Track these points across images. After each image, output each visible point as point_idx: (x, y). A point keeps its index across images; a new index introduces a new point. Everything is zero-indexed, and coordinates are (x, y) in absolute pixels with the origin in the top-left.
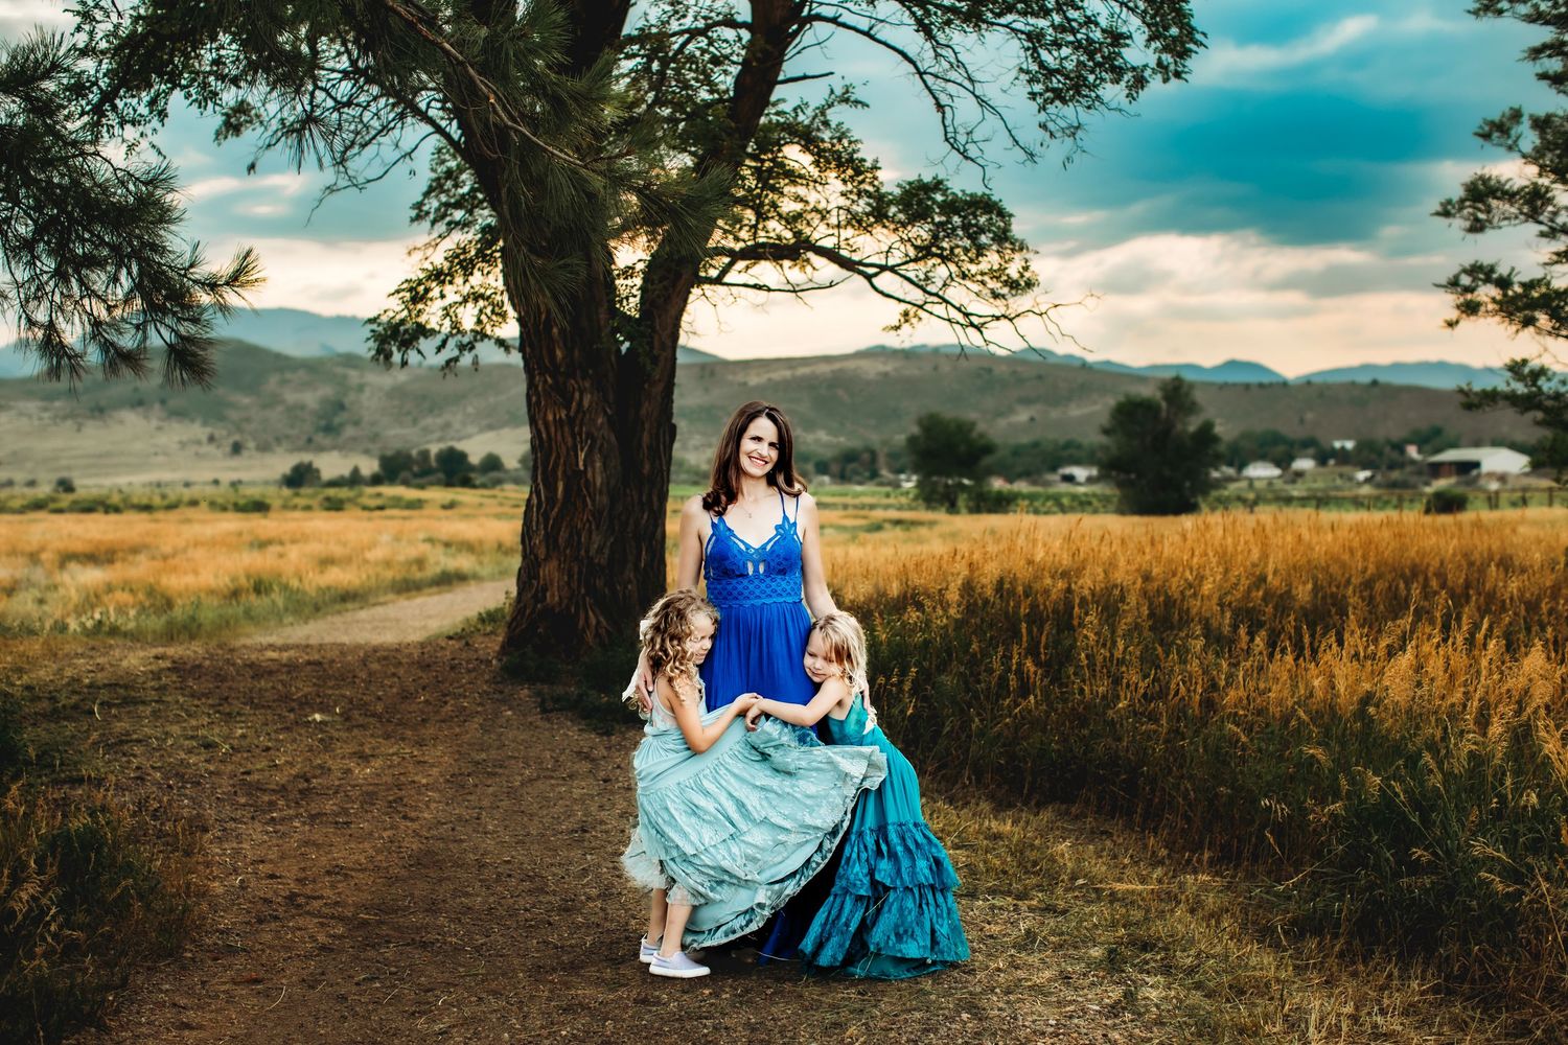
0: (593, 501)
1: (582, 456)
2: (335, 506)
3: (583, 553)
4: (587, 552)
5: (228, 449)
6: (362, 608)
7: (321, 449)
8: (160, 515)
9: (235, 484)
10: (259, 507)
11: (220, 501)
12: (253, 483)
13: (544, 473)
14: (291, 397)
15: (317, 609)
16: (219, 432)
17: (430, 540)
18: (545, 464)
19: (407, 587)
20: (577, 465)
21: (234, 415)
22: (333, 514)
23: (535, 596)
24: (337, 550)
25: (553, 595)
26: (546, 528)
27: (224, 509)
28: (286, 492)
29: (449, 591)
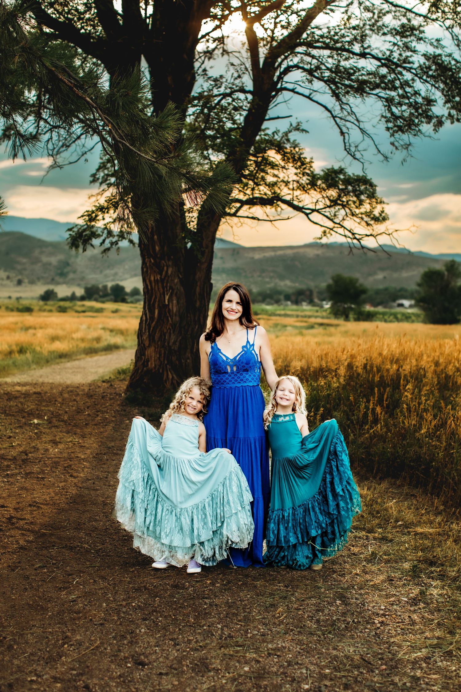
0: (172, 319)
1: (167, 298)
2: (63, 310)
3: (166, 344)
4: (168, 343)
5: (15, 283)
6: (69, 361)
7: (58, 283)
9: (18, 299)
10: (28, 310)
11: (11, 306)
12: (27, 298)
13: (149, 305)
14: (45, 259)
15: (48, 361)
16: (12, 275)
17: (104, 329)
18: (150, 301)
19: (91, 352)
20: (165, 301)
21: (19, 267)
22: (62, 314)
23: (143, 364)
24: (60, 333)
25: (152, 364)
26: (149, 332)
27: (12, 310)
28: (41, 303)
29: (110, 354)
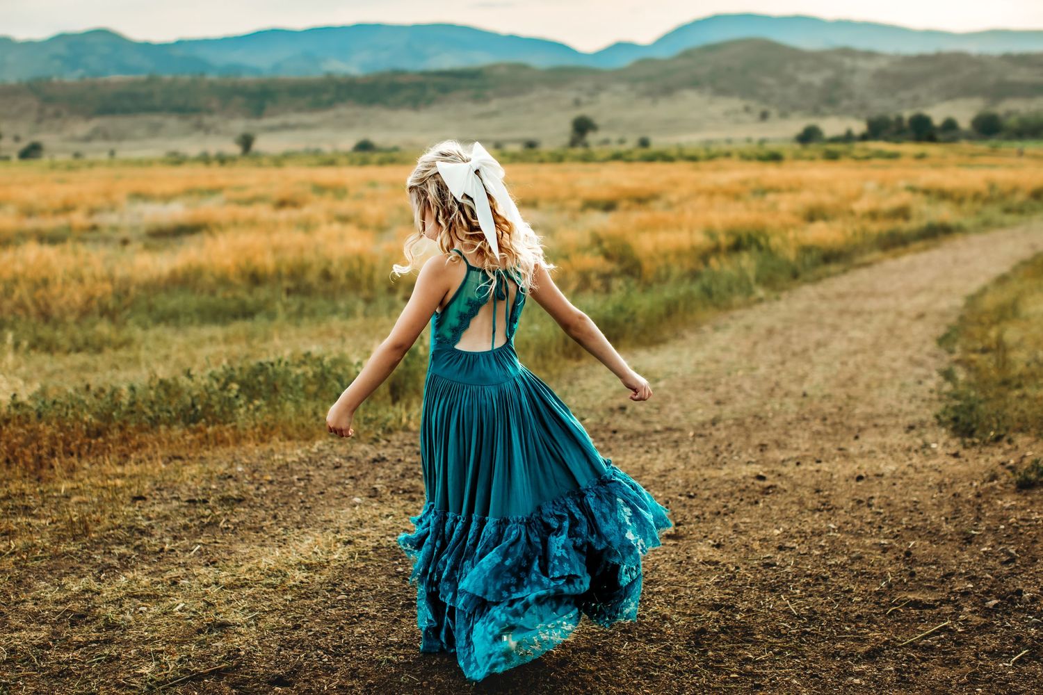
2: (832, 157)
5: (758, 117)
7: (824, 115)
8: (702, 164)
9: (762, 142)
10: (775, 158)
11: (749, 153)
12: (774, 140)
16: (752, 104)
17: (913, 190)
21: (763, 92)
22: (830, 162)
24: (827, 200)
27: (750, 159)
28: (798, 146)
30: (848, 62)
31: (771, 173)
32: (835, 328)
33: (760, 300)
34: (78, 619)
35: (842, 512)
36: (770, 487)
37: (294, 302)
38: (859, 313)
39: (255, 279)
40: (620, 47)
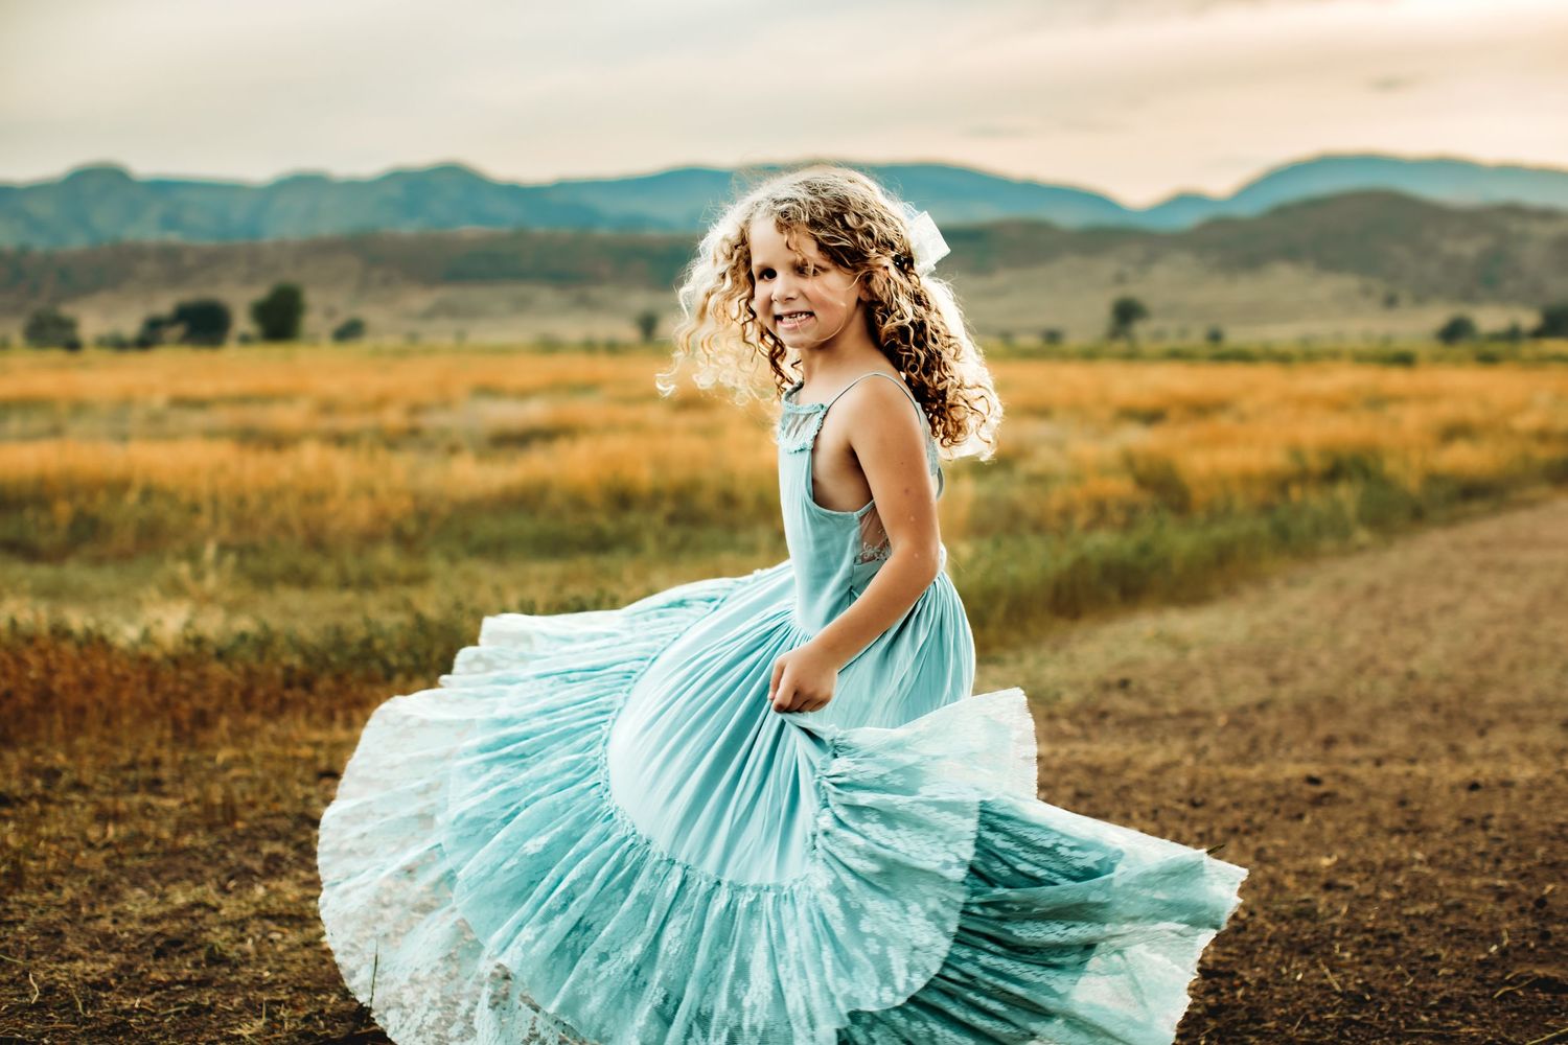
2: (1488, 359)
5: (1382, 302)
7: (1478, 302)
8: (1297, 367)
10: (1405, 360)
11: (1366, 354)
12: (1406, 336)
16: (1373, 284)
21: (1390, 266)
22: (1485, 369)
27: (1366, 361)
28: (1440, 345)
30: (1515, 226)
31: (1397, 379)
32: (1470, 587)
33: (1361, 549)
34: (168, 948)
35: (1438, 836)
36: (1326, 795)
37: (674, 536)
38: (1509, 568)
39: (622, 499)
40: (1184, 200)
